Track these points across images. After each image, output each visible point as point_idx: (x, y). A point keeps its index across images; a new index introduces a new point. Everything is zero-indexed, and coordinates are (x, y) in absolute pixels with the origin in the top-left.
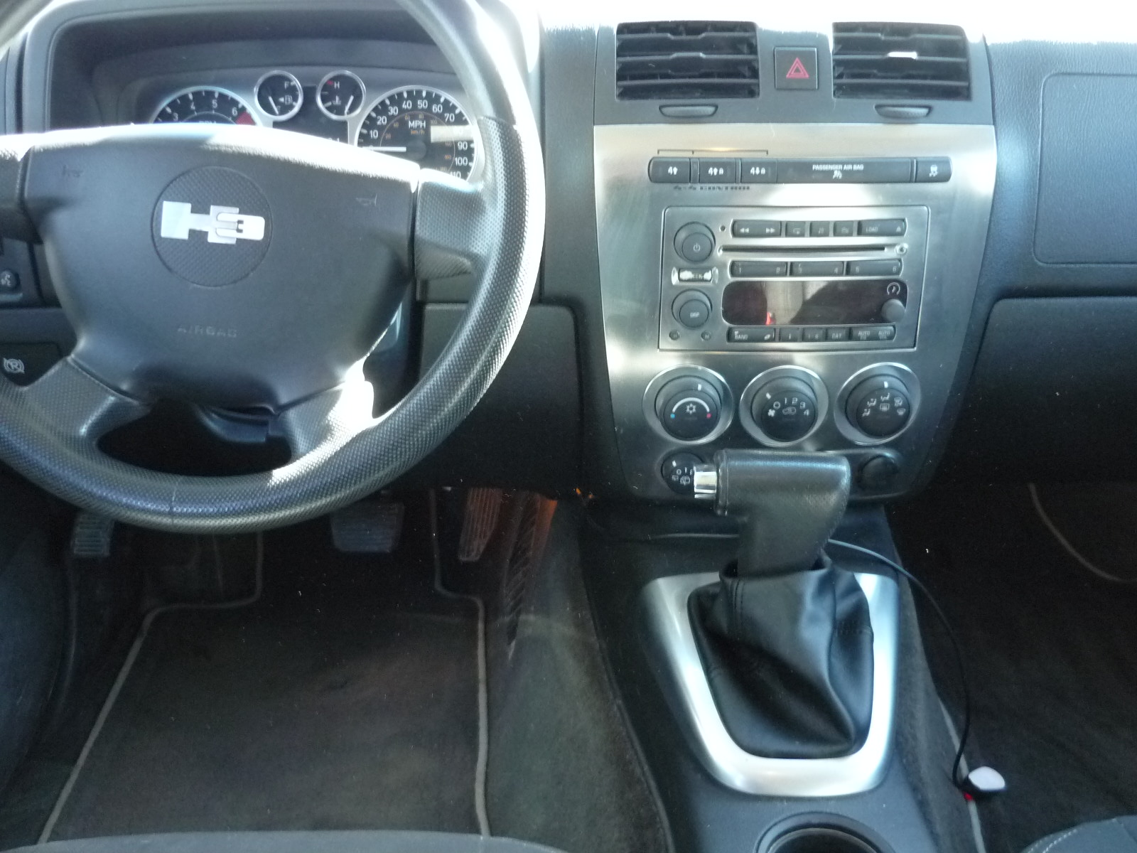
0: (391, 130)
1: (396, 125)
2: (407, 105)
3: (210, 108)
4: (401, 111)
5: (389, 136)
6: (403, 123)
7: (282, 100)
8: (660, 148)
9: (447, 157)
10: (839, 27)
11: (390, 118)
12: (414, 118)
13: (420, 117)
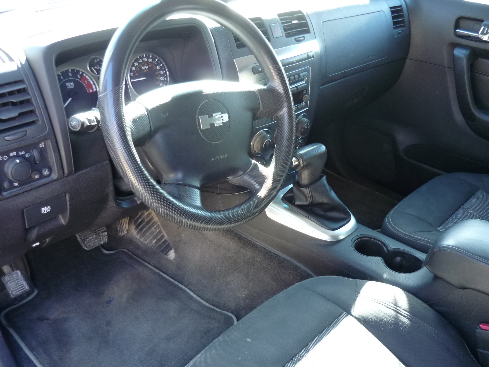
0: (137, 72)
1: (138, 69)
2: (140, 61)
3: (69, 77)
4: (139, 63)
5: (137, 74)
6: (141, 69)
7: (96, 68)
8: (254, 63)
9: (157, 78)
10: (279, 15)
11: (136, 67)
12: (144, 65)
13: (146, 65)
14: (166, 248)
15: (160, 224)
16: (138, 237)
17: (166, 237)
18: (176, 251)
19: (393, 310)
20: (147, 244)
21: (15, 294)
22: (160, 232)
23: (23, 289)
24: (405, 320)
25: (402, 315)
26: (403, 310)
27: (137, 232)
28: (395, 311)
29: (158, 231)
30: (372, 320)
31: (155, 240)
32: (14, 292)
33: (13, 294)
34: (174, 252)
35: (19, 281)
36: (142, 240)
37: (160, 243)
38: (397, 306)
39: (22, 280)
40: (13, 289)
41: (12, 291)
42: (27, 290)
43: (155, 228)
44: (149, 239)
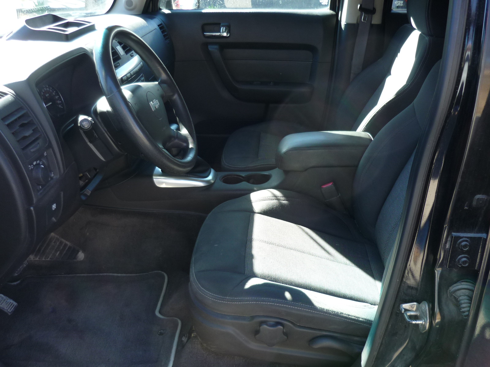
14: (73, 253)
15: (58, 237)
16: (37, 259)
17: (69, 244)
18: (84, 251)
19: (275, 200)
20: (50, 260)
21: (11, 311)
22: (61, 243)
23: (14, 305)
24: (285, 202)
25: (281, 200)
26: (280, 197)
27: (34, 255)
28: (277, 200)
29: (58, 243)
30: (268, 210)
31: (58, 253)
32: (9, 310)
33: (9, 312)
34: (82, 252)
35: (6, 301)
36: (43, 259)
37: (65, 252)
38: (276, 197)
39: (8, 300)
40: (7, 308)
41: (7, 310)
42: (17, 306)
43: (54, 243)
44: (51, 255)
